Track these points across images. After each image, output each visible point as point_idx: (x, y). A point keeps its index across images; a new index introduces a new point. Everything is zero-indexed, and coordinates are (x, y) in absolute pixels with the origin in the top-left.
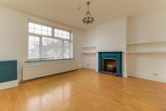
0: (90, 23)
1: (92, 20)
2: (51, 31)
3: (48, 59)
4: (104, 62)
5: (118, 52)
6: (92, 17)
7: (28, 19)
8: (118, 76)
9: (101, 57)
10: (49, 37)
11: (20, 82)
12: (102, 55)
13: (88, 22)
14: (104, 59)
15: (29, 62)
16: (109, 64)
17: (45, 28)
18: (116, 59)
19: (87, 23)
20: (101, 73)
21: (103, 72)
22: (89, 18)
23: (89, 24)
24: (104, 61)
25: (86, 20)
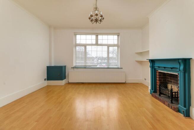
0: (100, 22)
1: (101, 18)
2: (95, 39)
3: (93, 67)
4: (159, 78)
5: (178, 59)
6: (101, 13)
7: (74, 33)
8: (178, 111)
9: (155, 69)
10: (92, 45)
11: (67, 83)
12: (157, 65)
13: (96, 20)
14: (160, 72)
15: (73, 68)
16: (171, 82)
17: (89, 37)
18: (178, 74)
19: (95, 22)
20: (152, 96)
21: (155, 96)
22: (97, 15)
23: (97, 23)
24: (159, 75)
25: (93, 18)
